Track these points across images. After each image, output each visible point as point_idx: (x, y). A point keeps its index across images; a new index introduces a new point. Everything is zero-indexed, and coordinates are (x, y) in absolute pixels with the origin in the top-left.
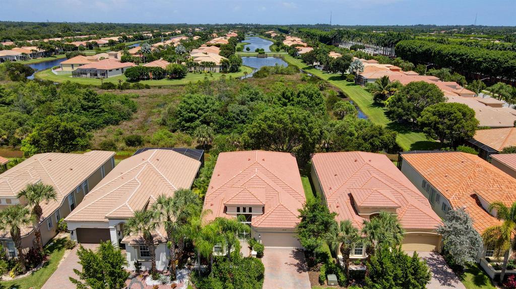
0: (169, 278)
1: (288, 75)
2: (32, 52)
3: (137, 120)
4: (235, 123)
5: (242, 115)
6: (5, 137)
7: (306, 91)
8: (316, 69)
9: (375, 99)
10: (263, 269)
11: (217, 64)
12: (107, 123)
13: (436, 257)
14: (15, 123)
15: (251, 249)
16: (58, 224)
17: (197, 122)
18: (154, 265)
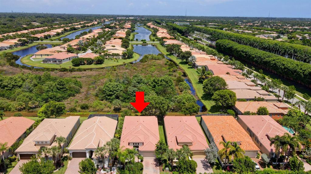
0: (109, 170)
1: (158, 60)
2: (15, 44)
3: (83, 93)
4: (131, 97)
5: (134, 92)
6: (24, 106)
7: (165, 79)
8: (173, 55)
9: (199, 79)
10: (143, 166)
11: (121, 54)
12: (69, 96)
13: (206, 160)
14: (28, 99)
15: (139, 158)
16: (64, 150)
17: (114, 96)
18: (104, 166)
